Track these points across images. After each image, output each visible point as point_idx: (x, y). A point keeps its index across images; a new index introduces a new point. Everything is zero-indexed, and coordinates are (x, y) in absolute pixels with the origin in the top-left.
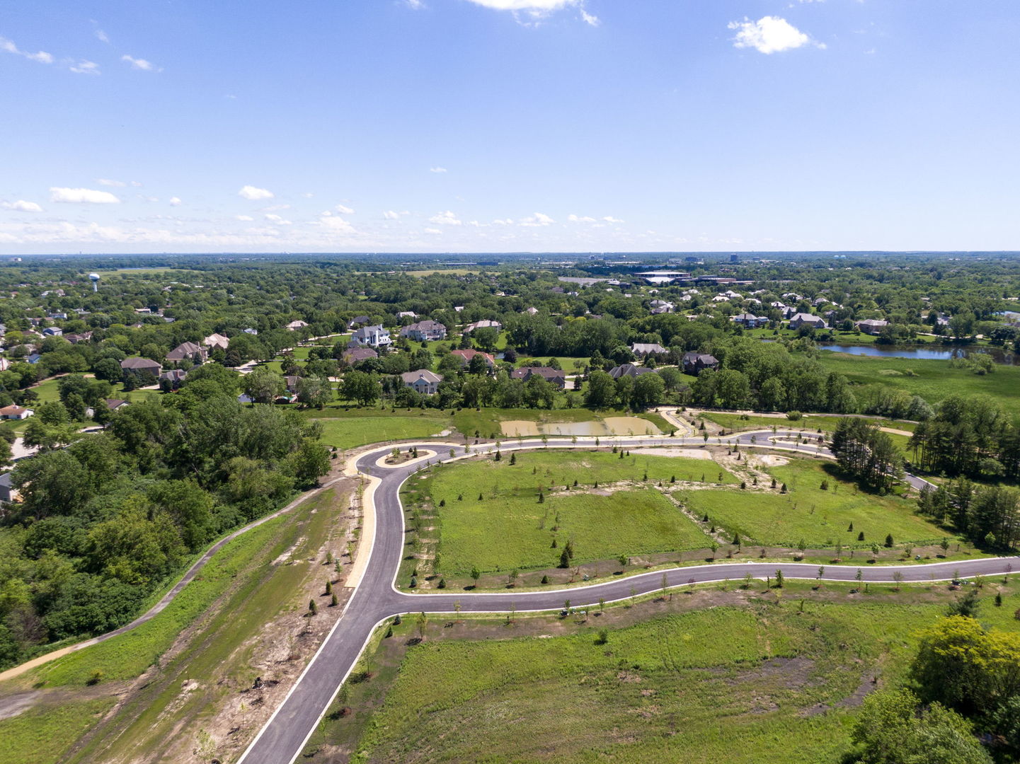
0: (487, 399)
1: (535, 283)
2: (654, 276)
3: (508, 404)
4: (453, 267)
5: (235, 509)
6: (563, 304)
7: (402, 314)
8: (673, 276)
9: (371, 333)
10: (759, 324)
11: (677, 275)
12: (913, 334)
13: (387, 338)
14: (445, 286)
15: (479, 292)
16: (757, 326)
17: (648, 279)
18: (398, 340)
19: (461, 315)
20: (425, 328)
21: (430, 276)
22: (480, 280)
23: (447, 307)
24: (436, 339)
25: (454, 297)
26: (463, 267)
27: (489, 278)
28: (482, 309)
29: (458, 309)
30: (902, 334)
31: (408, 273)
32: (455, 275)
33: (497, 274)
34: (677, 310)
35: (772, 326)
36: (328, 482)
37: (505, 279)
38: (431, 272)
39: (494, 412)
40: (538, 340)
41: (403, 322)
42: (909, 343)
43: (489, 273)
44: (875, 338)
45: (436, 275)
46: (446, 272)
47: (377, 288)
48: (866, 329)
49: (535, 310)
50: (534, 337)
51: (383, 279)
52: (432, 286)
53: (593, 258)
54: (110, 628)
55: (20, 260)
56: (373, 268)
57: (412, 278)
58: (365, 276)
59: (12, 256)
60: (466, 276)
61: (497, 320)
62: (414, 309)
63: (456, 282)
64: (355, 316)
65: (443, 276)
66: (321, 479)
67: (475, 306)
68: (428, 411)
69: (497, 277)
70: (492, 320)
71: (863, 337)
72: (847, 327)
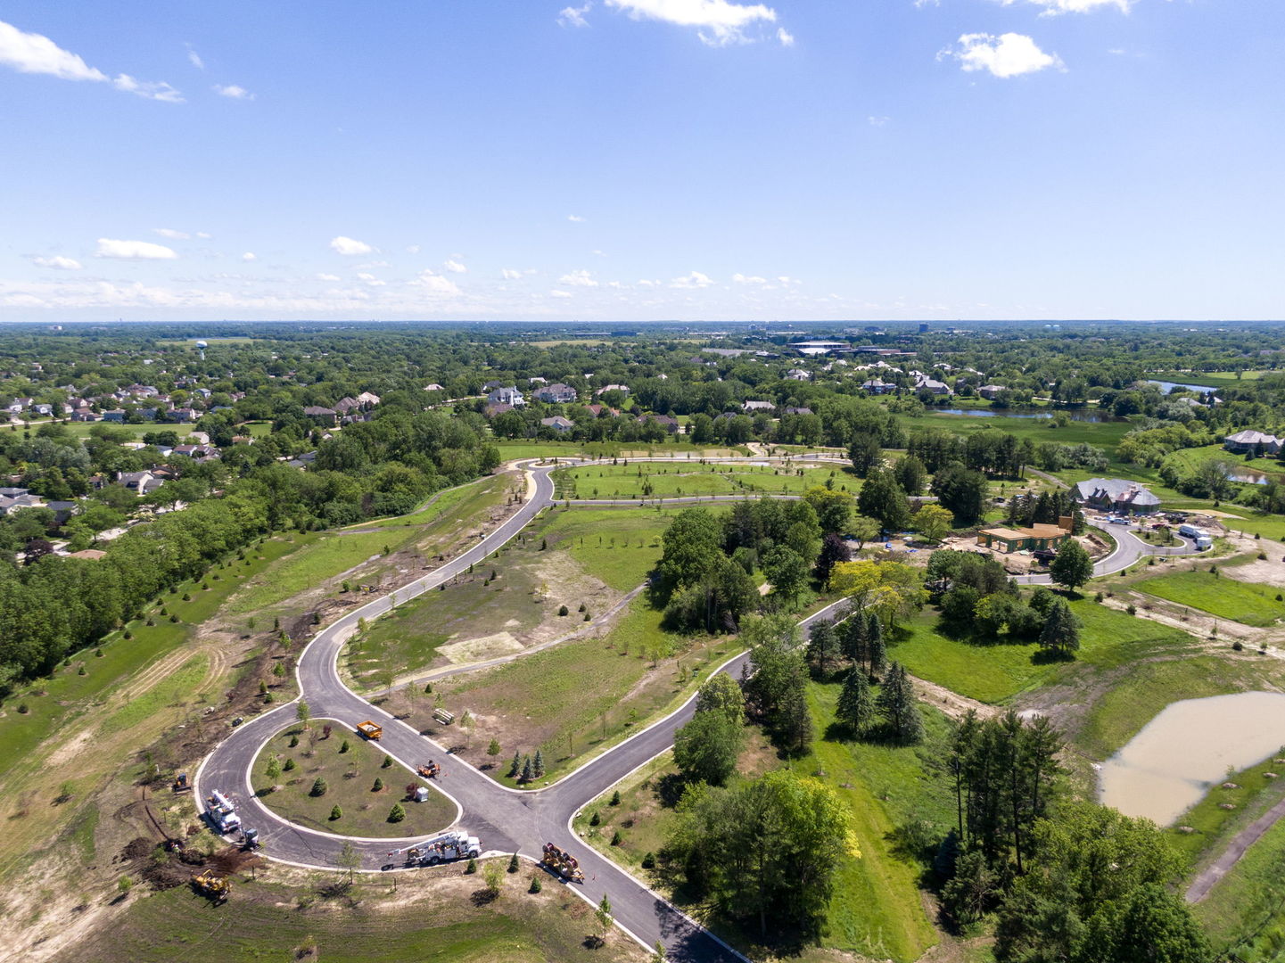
0: (610, 436)
1: (672, 353)
2: (809, 346)
3: (628, 438)
4: (583, 337)
5: (446, 478)
6: (694, 372)
7: (532, 380)
8: (830, 346)
9: (506, 394)
10: (885, 391)
11: (835, 346)
12: (1028, 398)
13: (521, 399)
14: (575, 356)
15: (611, 362)
16: (884, 393)
17: (801, 350)
18: (531, 402)
19: (591, 382)
20: (556, 390)
21: (557, 347)
22: (614, 351)
23: (577, 373)
24: (566, 402)
25: (585, 365)
26: (595, 337)
27: (624, 349)
28: (611, 376)
29: (588, 376)
30: (1018, 398)
31: (531, 344)
32: (585, 345)
33: (632, 345)
34: (812, 378)
35: (898, 392)
36: (498, 471)
37: (641, 350)
38: (558, 343)
39: (616, 444)
40: (662, 400)
41: (534, 387)
42: (1022, 407)
43: (625, 344)
44: (991, 402)
45: (563, 345)
46: (575, 342)
47: (500, 359)
48: (986, 395)
49: (664, 377)
50: (658, 398)
51: (504, 349)
52: (558, 356)
53: (753, 327)
54: (402, 514)
55: (60, 328)
56: (492, 340)
57: (536, 349)
58: (484, 346)
59: (51, 324)
60: (598, 347)
61: (626, 385)
62: (545, 375)
63: (586, 353)
64: (487, 381)
65: (571, 347)
66: (494, 471)
67: (605, 373)
68: (562, 443)
69: (633, 348)
70: (620, 384)
71: (983, 402)
72: (968, 393)
